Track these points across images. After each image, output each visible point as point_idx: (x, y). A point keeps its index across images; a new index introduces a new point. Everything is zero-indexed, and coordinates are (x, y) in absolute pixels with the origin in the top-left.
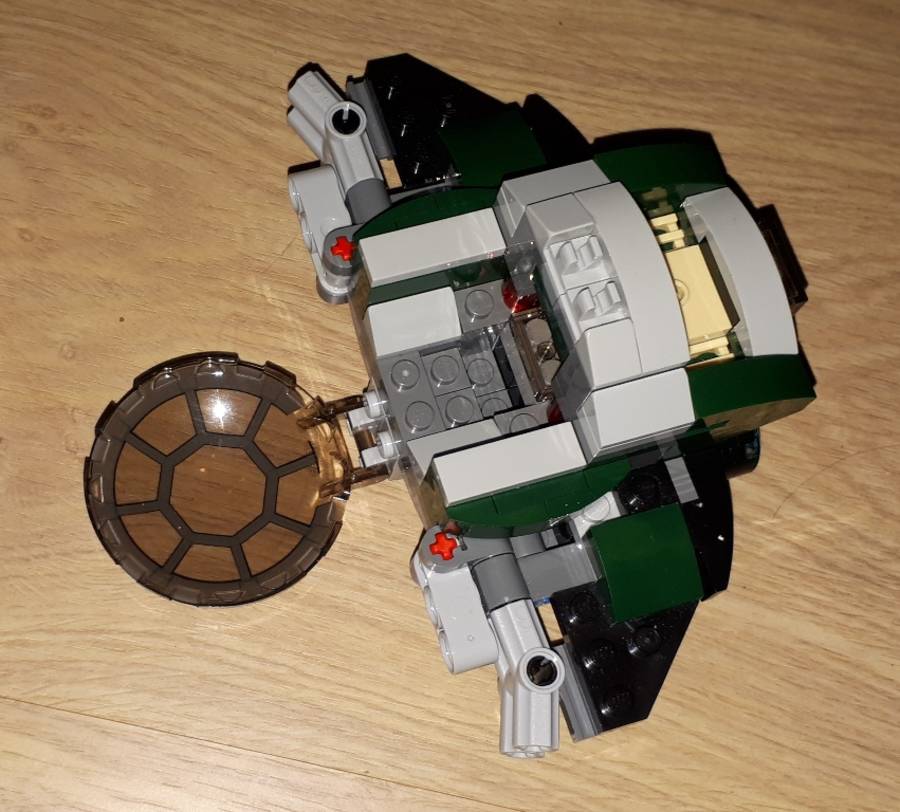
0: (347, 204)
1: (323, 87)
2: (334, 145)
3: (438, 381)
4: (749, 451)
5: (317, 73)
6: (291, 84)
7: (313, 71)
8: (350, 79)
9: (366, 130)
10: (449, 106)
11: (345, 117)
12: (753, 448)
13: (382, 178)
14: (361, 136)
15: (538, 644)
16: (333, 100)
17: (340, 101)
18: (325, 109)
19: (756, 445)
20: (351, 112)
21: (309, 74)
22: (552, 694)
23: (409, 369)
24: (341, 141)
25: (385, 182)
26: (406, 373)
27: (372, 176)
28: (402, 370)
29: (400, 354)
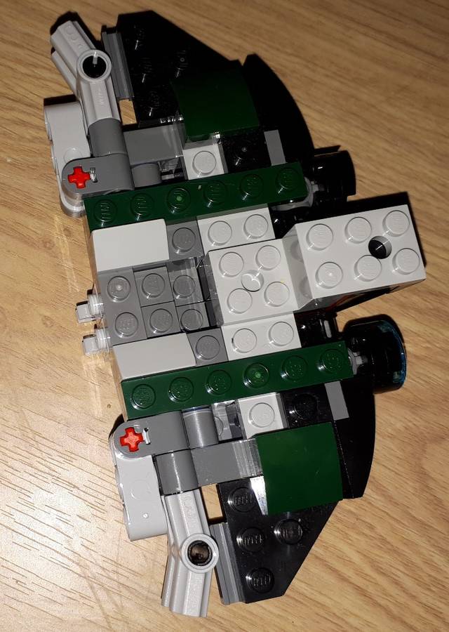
0: (88, 138)
1: (78, 35)
2: (83, 85)
3: (146, 294)
4: (396, 376)
5: (76, 23)
6: (53, 30)
7: (73, 20)
8: (104, 29)
9: (110, 75)
10: (182, 60)
11: (95, 62)
12: (400, 374)
13: (119, 119)
14: (106, 81)
15: (200, 531)
16: (86, 47)
17: (92, 49)
18: (78, 55)
19: (402, 372)
20: (99, 59)
21: (69, 23)
22: (206, 574)
23: (121, 284)
24: (88, 83)
25: (121, 122)
26: (119, 288)
27: (110, 116)
28: (117, 284)
29: (117, 270)
